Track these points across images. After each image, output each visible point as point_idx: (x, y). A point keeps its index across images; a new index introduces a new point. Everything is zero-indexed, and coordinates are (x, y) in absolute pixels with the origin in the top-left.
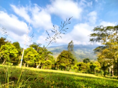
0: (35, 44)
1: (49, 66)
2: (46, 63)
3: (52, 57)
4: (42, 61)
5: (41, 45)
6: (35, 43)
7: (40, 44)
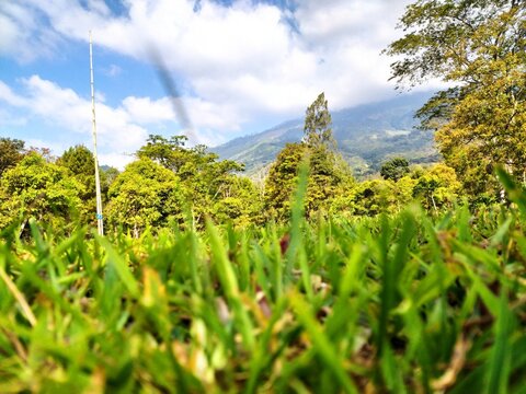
0: (158, 141)
1: (236, 220)
2: (219, 211)
3: (245, 185)
4: (200, 208)
5: (183, 140)
6: (158, 138)
7: (182, 137)
